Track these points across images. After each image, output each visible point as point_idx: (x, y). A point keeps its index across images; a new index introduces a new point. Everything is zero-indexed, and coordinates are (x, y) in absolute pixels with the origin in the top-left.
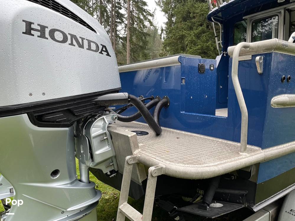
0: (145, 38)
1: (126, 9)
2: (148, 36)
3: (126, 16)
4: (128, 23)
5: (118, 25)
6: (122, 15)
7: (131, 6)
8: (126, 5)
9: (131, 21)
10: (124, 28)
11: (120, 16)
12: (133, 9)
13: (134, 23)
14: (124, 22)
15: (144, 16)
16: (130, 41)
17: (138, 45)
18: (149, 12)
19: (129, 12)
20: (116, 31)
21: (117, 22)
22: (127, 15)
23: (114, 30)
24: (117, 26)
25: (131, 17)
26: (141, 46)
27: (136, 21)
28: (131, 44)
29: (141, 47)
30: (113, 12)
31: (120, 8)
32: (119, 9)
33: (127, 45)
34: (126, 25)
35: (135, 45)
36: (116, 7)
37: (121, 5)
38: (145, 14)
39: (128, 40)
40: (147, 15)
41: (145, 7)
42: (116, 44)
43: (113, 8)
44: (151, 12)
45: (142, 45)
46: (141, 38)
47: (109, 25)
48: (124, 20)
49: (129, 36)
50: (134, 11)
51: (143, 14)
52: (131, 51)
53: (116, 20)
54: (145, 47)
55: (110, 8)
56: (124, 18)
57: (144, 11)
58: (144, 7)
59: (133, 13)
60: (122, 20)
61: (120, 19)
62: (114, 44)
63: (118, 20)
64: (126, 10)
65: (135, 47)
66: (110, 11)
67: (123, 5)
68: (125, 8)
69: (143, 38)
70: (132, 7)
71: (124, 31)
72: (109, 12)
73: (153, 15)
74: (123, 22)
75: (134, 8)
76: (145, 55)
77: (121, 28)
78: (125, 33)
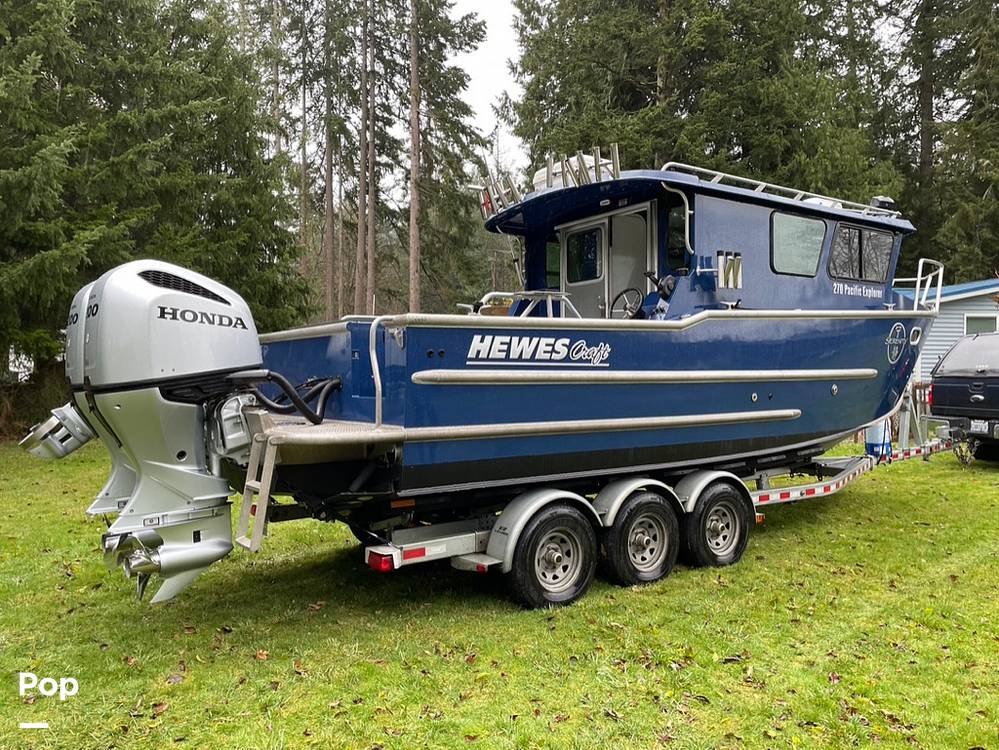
0: (467, 212)
1: (410, 124)
2: (475, 206)
3: (408, 145)
4: (415, 168)
5: (382, 172)
6: (395, 141)
7: (421, 117)
8: (407, 112)
9: (421, 161)
10: (402, 183)
11: (390, 146)
12: (428, 123)
13: (430, 169)
14: (403, 164)
15: (463, 147)
16: (419, 221)
17: (446, 234)
18: (477, 136)
19: (416, 134)
20: (377, 190)
21: (379, 164)
22: (410, 142)
23: (371, 189)
24: (377, 176)
25: (424, 149)
26: (455, 237)
27: (437, 162)
28: (423, 231)
29: (454, 240)
30: (368, 134)
31: (389, 123)
32: (385, 124)
33: (411, 234)
34: (408, 172)
35: (436, 233)
36: (377, 118)
37: (391, 113)
38: (464, 138)
39: (413, 220)
40: (471, 142)
41: (466, 121)
42: (376, 232)
43: (368, 122)
44: (483, 135)
45: (458, 235)
46: (452, 214)
47: (354, 173)
48: (402, 156)
49: (417, 207)
50: (432, 129)
51: (458, 141)
52: (422, 254)
53: (378, 159)
54: (468, 241)
55: (358, 121)
56: (401, 150)
57: (463, 130)
58: (461, 120)
59: (429, 137)
60: (395, 158)
61: (388, 155)
62: (370, 231)
63: (384, 159)
64: (407, 125)
65: (436, 239)
66: (358, 131)
67: (397, 114)
68: (406, 121)
69: (462, 212)
70: (426, 118)
71: (402, 191)
72: (355, 132)
73: (489, 142)
74: (399, 163)
75: (432, 121)
76: (466, 264)
77: (392, 184)
78: (404, 196)
